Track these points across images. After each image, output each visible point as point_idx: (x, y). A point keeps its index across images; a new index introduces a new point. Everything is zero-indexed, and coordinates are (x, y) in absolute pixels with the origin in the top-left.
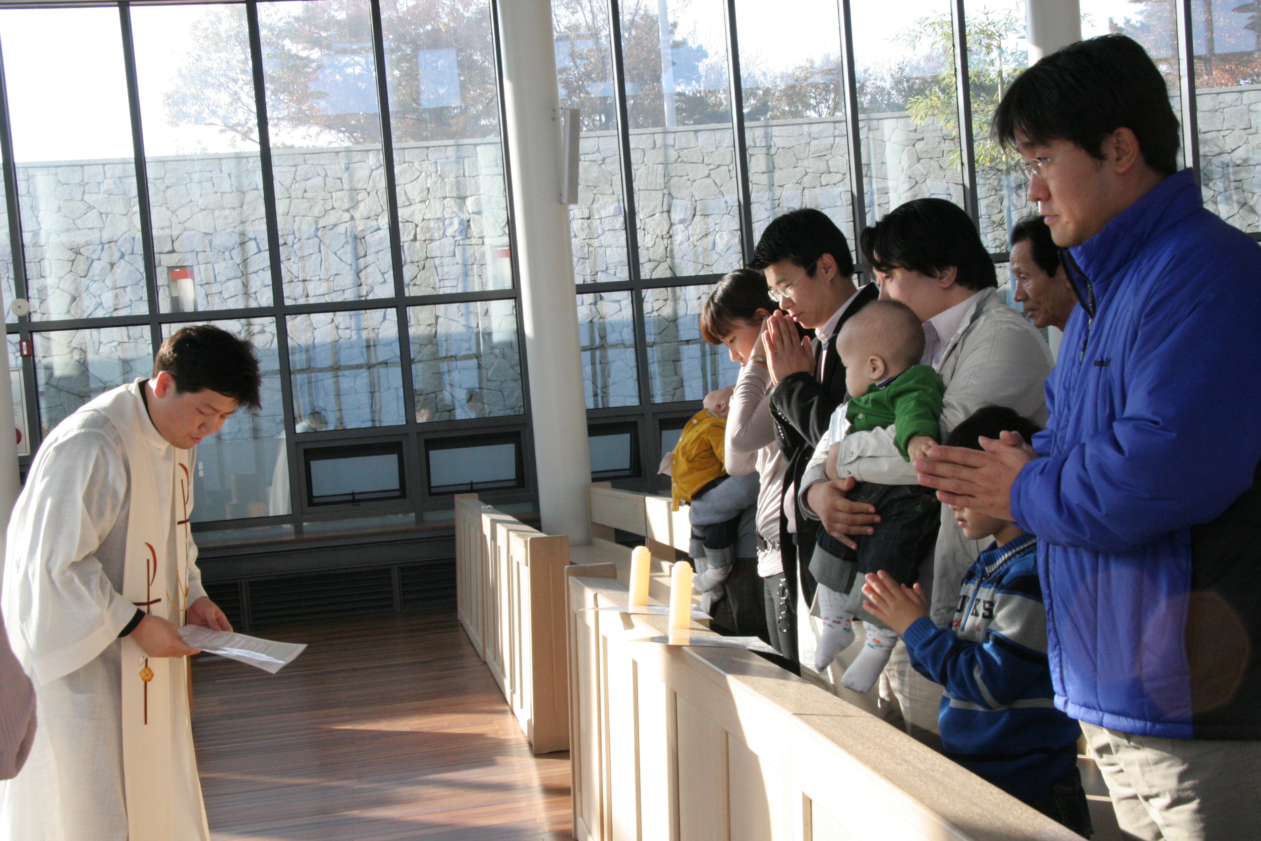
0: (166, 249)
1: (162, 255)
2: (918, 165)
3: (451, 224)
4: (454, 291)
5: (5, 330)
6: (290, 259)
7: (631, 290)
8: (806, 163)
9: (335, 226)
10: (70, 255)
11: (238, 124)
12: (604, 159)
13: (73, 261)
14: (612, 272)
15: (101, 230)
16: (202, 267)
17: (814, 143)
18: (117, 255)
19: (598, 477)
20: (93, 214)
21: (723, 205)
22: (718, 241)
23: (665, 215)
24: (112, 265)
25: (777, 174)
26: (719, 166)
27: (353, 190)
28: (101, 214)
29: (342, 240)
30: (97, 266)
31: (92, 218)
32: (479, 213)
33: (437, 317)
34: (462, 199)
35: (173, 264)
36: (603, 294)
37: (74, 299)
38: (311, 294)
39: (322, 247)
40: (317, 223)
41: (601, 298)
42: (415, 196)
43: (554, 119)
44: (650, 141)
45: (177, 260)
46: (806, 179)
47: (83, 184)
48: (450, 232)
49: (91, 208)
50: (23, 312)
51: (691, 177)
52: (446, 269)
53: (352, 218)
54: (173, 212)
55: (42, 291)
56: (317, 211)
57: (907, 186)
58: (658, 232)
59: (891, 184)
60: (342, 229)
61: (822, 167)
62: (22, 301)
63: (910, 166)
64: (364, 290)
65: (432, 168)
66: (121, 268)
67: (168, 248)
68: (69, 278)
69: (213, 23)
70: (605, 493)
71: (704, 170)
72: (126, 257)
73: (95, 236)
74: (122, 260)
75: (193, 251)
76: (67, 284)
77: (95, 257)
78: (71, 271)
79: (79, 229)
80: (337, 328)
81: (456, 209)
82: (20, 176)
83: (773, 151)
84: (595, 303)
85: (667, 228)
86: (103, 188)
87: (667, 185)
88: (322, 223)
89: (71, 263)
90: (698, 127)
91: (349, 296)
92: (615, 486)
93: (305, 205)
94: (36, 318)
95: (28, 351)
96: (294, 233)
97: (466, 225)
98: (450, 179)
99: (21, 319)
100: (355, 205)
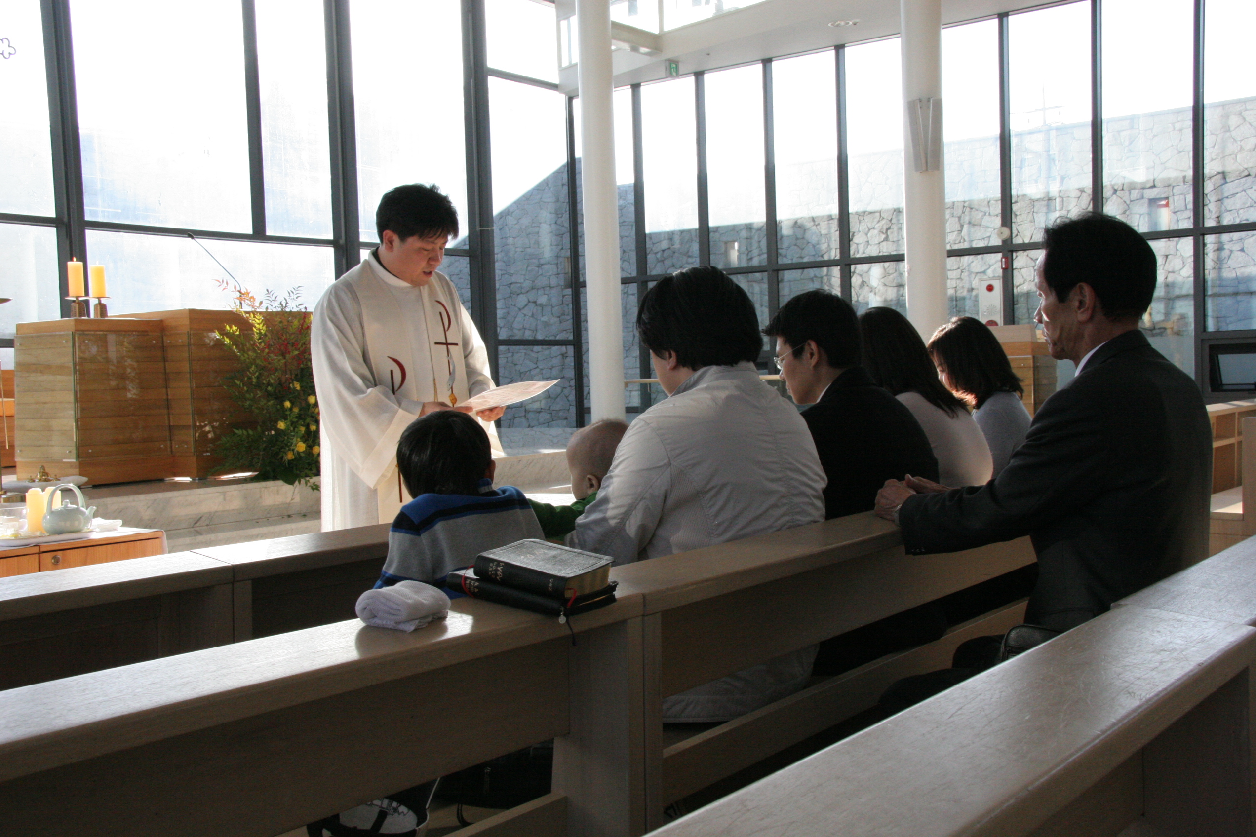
0: (1149, 185)
1: (1145, 190)
6: (1251, 188)
13: (1079, 198)
16: (1176, 198)
35: (1152, 197)
45: (1156, 193)
66: (1113, 201)
72: (1118, 193)
74: (1114, 196)
75: (1169, 186)
78: (1077, 205)
79: (1085, 173)
89: (1077, 200)
95: (1006, 265)
99: (1004, 242)
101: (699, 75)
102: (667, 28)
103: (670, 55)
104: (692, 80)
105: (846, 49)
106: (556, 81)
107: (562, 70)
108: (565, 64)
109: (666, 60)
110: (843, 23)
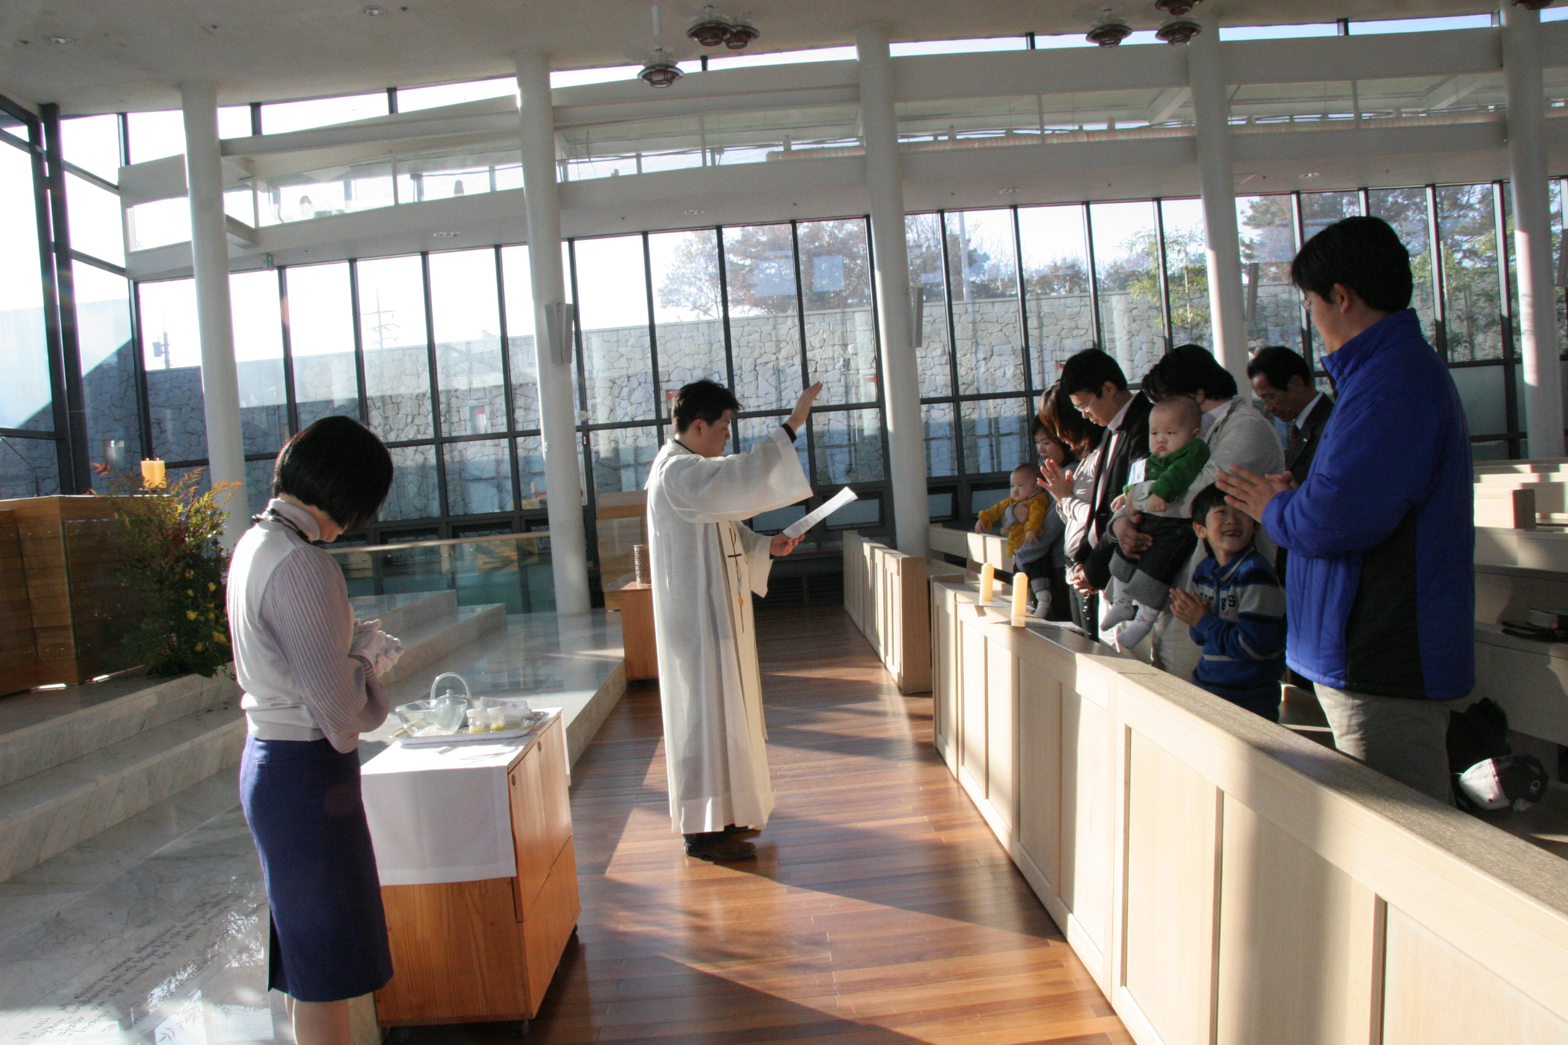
1: (663, 383)
2: (1134, 325)
3: (839, 361)
4: (840, 403)
5: (575, 429)
7: (953, 402)
8: (1063, 323)
9: (767, 363)
10: (609, 384)
11: (701, 306)
12: (934, 321)
13: (612, 388)
14: (939, 391)
15: (628, 368)
17: (1068, 310)
18: (637, 383)
19: (934, 521)
20: (624, 359)
21: (1010, 349)
22: (1007, 372)
23: (973, 355)
24: (634, 390)
25: (1045, 329)
26: (1007, 324)
27: (778, 342)
28: (628, 359)
29: (771, 372)
30: (625, 391)
31: (623, 362)
32: (856, 354)
33: (829, 420)
34: (845, 346)
35: (669, 389)
36: (935, 405)
37: (612, 410)
38: (752, 405)
39: (759, 377)
40: (755, 361)
41: (933, 408)
42: (816, 344)
43: (907, 294)
44: (964, 309)
45: (672, 386)
46: (1063, 333)
47: (618, 341)
48: (838, 366)
49: (622, 355)
50: (584, 419)
51: (990, 330)
52: (835, 390)
53: (777, 359)
54: (670, 357)
55: (594, 406)
56: (756, 354)
57: (1127, 337)
58: (969, 366)
59: (1117, 336)
60: (770, 365)
61: (1073, 325)
62: (584, 412)
63: (1129, 325)
64: (784, 403)
65: (827, 327)
66: (640, 391)
67: (666, 379)
68: (609, 398)
69: (687, 246)
70: (939, 531)
71: (998, 327)
72: (643, 384)
73: (624, 372)
74: (640, 386)
76: (608, 403)
77: (624, 385)
78: (610, 394)
79: (615, 368)
80: (768, 427)
81: (841, 352)
82: (584, 338)
83: (1042, 315)
84: (928, 411)
85: (974, 363)
86: (630, 343)
87: (974, 336)
88: (759, 361)
89: (610, 389)
90: (994, 300)
91: (774, 407)
92: (944, 526)
93: (749, 350)
94: (591, 422)
95: (587, 442)
96: (741, 368)
97: (847, 364)
98: (838, 334)
99: (583, 423)
100: (779, 350)
101: (281, 269)
102: (263, 223)
103: (268, 250)
104: (276, 272)
105: (430, 256)
106: (122, 264)
107: (129, 255)
108: (133, 250)
109: (262, 254)
110: (445, 234)
